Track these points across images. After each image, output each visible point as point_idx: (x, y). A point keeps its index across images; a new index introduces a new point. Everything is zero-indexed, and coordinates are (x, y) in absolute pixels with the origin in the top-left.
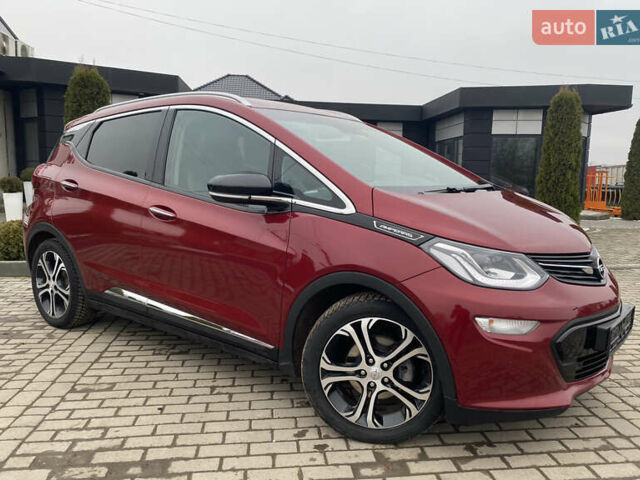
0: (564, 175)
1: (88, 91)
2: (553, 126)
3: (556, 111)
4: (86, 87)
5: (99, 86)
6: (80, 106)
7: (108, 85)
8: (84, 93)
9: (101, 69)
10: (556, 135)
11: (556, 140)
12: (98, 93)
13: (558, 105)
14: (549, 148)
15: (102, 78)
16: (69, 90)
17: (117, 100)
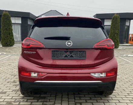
0: (115, 35)
5: (8, 16)
8: (5, 18)
13: (114, 18)
17: (16, 18)
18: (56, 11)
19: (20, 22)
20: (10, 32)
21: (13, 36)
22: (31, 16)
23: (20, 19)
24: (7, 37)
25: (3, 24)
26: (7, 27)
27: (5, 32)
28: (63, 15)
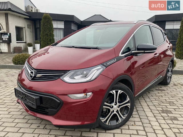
1: (46, 20)
4: (46, 19)
5: (49, 18)
6: (44, 24)
7: (51, 18)
8: (45, 21)
9: (50, 14)
12: (49, 20)
15: (50, 16)
17: (59, 22)
18: (100, 15)
19: (62, 26)
20: (52, 38)
22: (75, 20)
23: (63, 23)
24: (48, 44)
25: (43, 29)
26: (48, 33)
27: (45, 38)
28: (108, 20)
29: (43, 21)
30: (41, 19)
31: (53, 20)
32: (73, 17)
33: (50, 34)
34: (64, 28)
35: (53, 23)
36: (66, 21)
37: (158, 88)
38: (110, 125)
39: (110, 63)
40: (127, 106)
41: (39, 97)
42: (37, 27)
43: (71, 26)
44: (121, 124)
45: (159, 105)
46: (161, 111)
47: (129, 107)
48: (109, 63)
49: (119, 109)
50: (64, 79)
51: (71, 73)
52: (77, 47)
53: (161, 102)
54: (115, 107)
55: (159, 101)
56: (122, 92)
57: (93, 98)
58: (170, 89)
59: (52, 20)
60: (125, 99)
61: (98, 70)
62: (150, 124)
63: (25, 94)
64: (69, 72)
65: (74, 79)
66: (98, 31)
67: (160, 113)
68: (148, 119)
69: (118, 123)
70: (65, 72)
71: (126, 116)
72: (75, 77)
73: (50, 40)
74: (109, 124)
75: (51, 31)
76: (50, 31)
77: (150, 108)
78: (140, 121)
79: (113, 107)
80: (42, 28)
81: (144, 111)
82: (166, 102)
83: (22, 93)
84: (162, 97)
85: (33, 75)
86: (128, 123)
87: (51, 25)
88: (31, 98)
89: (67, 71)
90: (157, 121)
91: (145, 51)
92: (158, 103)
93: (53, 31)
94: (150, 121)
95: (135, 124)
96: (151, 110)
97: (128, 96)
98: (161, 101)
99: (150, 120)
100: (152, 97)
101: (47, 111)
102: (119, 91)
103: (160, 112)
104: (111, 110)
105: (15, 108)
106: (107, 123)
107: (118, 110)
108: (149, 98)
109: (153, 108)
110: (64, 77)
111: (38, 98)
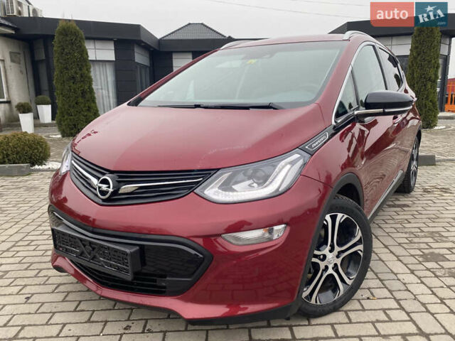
0: (425, 85)
1: (68, 39)
2: (417, 48)
3: (419, 35)
4: (67, 35)
5: (76, 34)
6: (64, 50)
7: (83, 33)
8: (66, 40)
10: (418, 55)
11: (419, 58)
12: (76, 40)
14: (413, 65)
16: (56, 39)
17: (99, 45)
18: (201, 24)
19: (111, 55)
20: (86, 88)
21: (93, 100)
23: (111, 46)
24: (76, 103)
25: (61, 63)
26: (76, 73)
27: (67, 87)
28: (223, 36)
29: (60, 42)
30: (53, 37)
31: (88, 38)
32: (137, 29)
33: (82, 76)
34: (114, 59)
35: (87, 48)
36: (118, 40)
37: (392, 201)
38: (318, 303)
39: (317, 143)
40: (356, 253)
41: (138, 248)
42: (36, 59)
43: (134, 55)
44: (343, 299)
45: (411, 242)
46: (421, 256)
47: (362, 254)
48: (315, 145)
49: (338, 261)
50: (206, 192)
51: (224, 176)
52: (210, 105)
53: (412, 236)
54: (330, 256)
55: (406, 233)
56: (346, 216)
57: (289, 239)
58: (421, 202)
59: (84, 37)
60: (353, 235)
61: (292, 163)
62: (409, 291)
63: (91, 243)
64: (218, 173)
65: (234, 190)
66: (253, 61)
67: (420, 263)
68: (399, 280)
69: (336, 297)
70: (207, 174)
71: (355, 276)
72: (233, 187)
73: (83, 93)
74: (316, 302)
75: (85, 68)
76: (81, 69)
77: (391, 252)
78: (382, 286)
79: (325, 256)
80: (58, 60)
81: (383, 261)
82: (423, 234)
83: (81, 240)
84: (410, 222)
85: (109, 187)
86: (359, 294)
87: (84, 52)
88: (112, 253)
89: (213, 172)
90: (422, 282)
91: (386, 110)
92: (406, 238)
93: (90, 68)
94: (405, 284)
95: (374, 296)
96: (397, 257)
97: (358, 227)
98: (412, 233)
99: (404, 282)
100: (387, 226)
101: (164, 284)
102: (340, 215)
103: (421, 259)
104: (322, 265)
105: (40, 285)
106: (313, 301)
107: (336, 265)
108: (380, 227)
109: (399, 251)
110: (205, 188)
111: (134, 252)
